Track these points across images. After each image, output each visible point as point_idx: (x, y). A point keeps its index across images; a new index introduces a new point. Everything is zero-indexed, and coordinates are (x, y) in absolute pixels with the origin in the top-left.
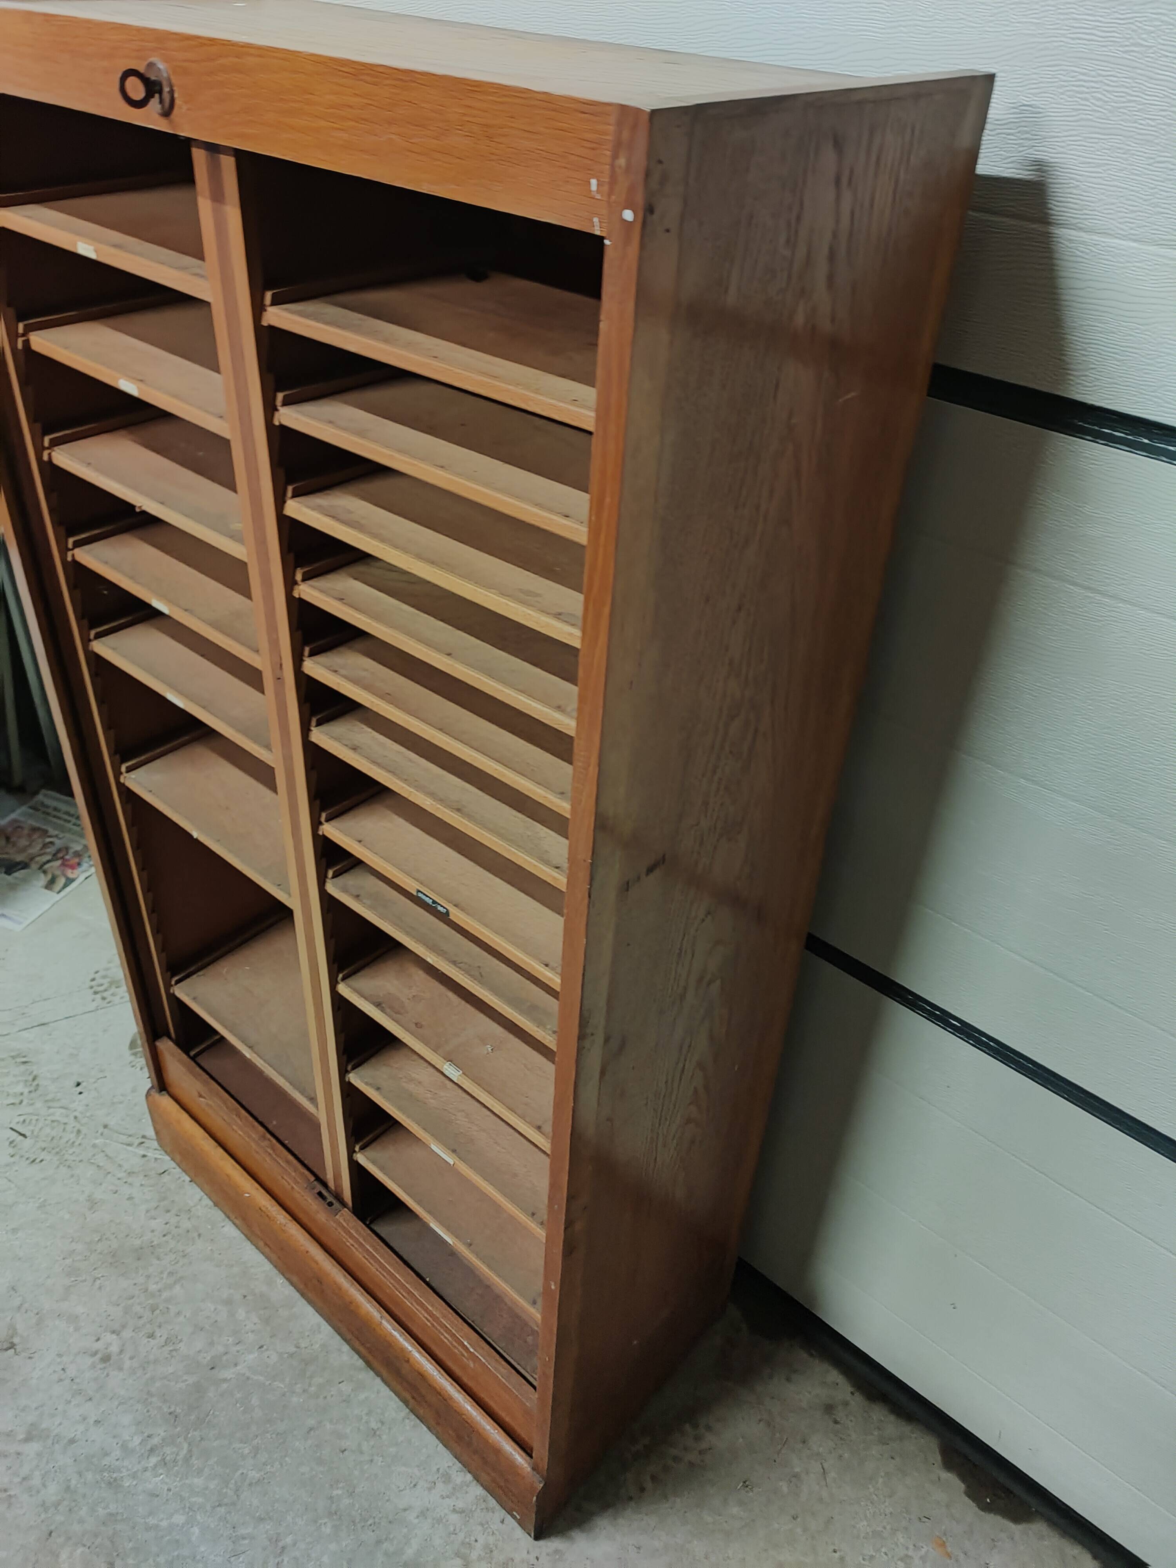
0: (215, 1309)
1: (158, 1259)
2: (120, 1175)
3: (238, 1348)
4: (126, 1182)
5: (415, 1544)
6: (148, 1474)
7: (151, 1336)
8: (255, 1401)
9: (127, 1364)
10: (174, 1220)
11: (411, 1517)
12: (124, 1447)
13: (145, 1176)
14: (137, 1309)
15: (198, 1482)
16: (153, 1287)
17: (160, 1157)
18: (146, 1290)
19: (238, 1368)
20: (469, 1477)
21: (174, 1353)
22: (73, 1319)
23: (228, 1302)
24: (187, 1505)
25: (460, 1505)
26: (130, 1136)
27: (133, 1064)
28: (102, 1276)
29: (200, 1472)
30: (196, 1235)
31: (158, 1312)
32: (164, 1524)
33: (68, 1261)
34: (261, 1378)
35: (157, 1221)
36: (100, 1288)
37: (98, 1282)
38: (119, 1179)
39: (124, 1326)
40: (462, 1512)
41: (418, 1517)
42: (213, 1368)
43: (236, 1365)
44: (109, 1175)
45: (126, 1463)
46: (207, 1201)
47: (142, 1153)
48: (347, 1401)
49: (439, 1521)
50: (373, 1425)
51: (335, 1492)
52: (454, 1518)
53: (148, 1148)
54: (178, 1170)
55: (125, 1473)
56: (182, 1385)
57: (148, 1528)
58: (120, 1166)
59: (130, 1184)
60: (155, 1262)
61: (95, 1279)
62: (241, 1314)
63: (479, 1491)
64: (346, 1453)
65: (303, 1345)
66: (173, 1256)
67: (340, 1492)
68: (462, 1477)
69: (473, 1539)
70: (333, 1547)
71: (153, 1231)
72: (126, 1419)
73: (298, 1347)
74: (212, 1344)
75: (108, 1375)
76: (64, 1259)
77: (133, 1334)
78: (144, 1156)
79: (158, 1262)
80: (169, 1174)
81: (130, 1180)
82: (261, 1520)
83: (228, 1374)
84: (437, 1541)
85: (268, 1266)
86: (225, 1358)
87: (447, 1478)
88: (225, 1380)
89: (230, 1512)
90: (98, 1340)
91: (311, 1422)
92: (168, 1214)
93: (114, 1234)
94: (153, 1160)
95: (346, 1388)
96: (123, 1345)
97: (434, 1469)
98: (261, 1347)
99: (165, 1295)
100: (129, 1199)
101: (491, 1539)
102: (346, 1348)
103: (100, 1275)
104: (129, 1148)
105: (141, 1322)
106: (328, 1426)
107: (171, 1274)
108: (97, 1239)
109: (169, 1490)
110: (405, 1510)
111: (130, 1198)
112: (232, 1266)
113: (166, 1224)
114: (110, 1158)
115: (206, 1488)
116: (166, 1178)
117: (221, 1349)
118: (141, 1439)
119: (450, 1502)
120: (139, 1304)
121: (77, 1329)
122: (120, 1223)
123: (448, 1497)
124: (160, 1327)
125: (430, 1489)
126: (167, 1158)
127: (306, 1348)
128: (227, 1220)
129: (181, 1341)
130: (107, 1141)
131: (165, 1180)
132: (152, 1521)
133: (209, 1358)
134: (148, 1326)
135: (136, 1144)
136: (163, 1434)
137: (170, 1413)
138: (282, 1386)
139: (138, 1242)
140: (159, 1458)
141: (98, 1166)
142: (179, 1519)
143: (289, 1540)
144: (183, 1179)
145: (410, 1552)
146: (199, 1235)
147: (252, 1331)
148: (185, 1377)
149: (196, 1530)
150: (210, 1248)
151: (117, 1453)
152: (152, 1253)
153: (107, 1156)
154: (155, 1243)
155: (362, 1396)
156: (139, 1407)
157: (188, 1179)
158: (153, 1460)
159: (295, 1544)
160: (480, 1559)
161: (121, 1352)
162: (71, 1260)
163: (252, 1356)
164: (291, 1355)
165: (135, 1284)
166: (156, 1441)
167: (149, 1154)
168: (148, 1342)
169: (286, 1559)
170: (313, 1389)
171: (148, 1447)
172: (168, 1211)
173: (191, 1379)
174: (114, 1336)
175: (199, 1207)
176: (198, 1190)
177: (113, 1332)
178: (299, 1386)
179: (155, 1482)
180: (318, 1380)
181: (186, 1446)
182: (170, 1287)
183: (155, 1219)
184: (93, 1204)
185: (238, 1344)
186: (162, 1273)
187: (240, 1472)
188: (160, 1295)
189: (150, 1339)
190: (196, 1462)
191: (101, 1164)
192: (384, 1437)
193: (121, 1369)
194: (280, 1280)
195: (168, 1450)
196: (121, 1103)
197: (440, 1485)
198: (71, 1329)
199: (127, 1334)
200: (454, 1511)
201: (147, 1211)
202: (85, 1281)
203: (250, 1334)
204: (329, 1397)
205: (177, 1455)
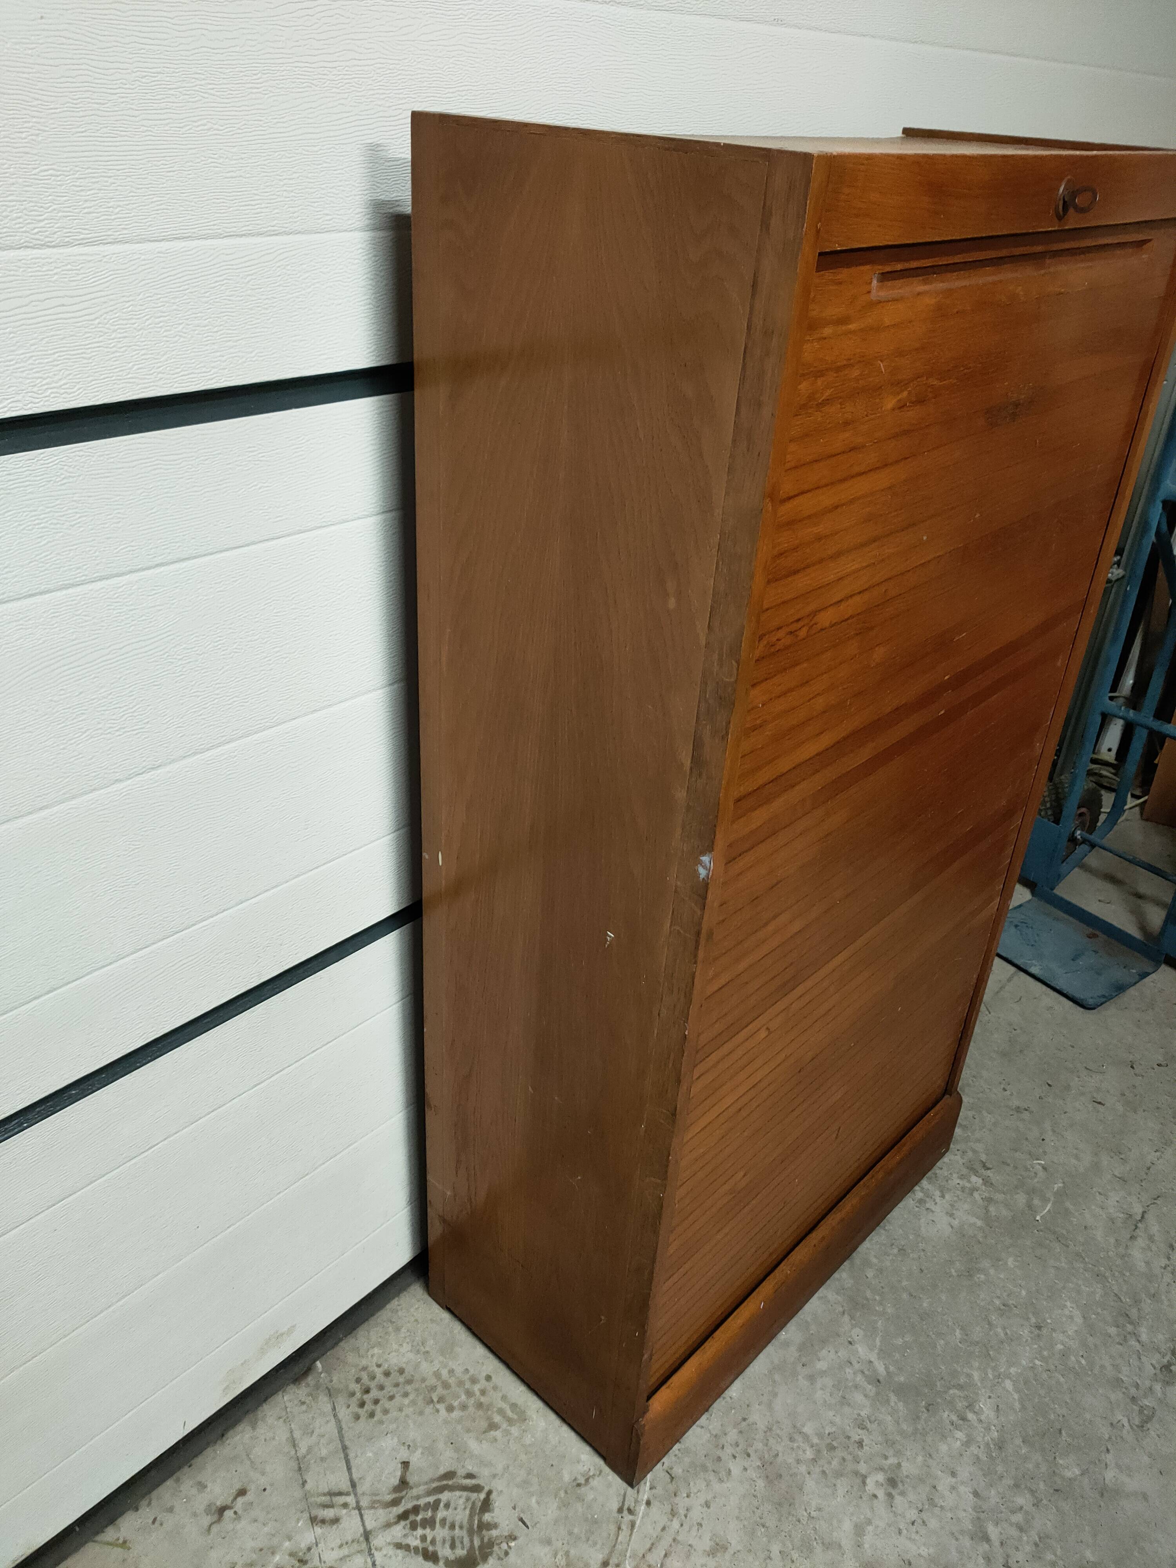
0: (821, 1389)
1: (777, 1455)
2: (676, 1524)
3: (854, 1362)
4: (686, 1516)
5: (973, 1220)
6: (983, 1418)
7: (860, 1444)
8: (899, 1341)
9: (892, 1460)
10: (729, 1450)
11: (956, 1223)
12: (967, 1443)
13: (675, 1495)
14: (835, 1463)
15: (976, 1375)
16: (809, 1454)
17: (648, 1484)
18: (814, 1460)
19: (872, 1360)
20: (917, 1188)
21: (873, 1418)
22: (859, 1530)
23: (811, 1378)
24: (996, 1381)
25: (938, 1193)
26: (619, 1528)
27: (502, 1555)
28: (806, 1510)
29: (969, 1376)
30: (744, 1424)
31: (835, 1444)
32: (1016, 1396)
33: (795, 1555)
34: (878, 1340)
35: (732, 1468)
36: (820, 1510)
37: (813, 1514)
38: (682, 1525)
39: (856, 1473)
40: (942, 1191)
41: (954, 1219)
42: (878, 1381)
43: (871, 1362)
44: (679, 1538)
45: (979, 1439)
46: (703, 1420)
47: (643, 1507)
48: (881, 1271)
49: (952, 1206)
50: (895, 1251)
51: (954, 1274)
52: (947, 1196)
53: (636, 1501)
54: (665, 1460)
55: (987, 1438)
56: (901, 1405)
57: (1023, 1408)
58: (664, 1529)
59: (687, 1510)
60: (780, 1459)
61: (810, 1517)
62: (821, 1365)
63: (924, 1183)
64: (923, 1268)
65: (841, 1309)
66: (772, 1441)
67: (953, 1271)
68: (918, 1193)
69: (958, 1186)
70: (992, 1271)
71: (745, 1469)
72: (943, 1448)
73: (844, 1313)
74: (856, 1387)
75: (907, 1477)
76: (793, 1561)
77: (862, 1462)
78: (648, 1503)
79: (780, 1454)
80: (671, 1468)
81: (682, 1512)
82: (990, 1324)
83: (880, 1368)
84: (966, 1206)
85: (770, 1349)
86: (867, 1373)
87: (921, 1201)
88: (886, 1368)
89: (991, 1347)
90: (875, 1496)
91: (905, 1296)
92: (723, 1458)
93: (753, 1512)
94: (654, 1491)
95: (870, 1273)
96: (876, 1469)
97: (917, 1209)
98: (850, 1343)
99: (815, 1440)
100: (708, 1507)
101: (955, 1175)
102: (836, 1275)
103: (805, 1514)
104: (638, 1523)
105: (849, 1458)
106: (905, 1283)
107: (791, 1439)
108: (763, 1530)
109: (990, 1397)
110: (952, 1227)
111: (707, 1505)
112: (774, 1382)
113: (735, 1457)
114: (653, 1544)
115: (979, 1368)
116: (678, 1471)
117: (859, 1378)
118: (956, 1431)
119: (938, 1200)
120: (830, 1463)
121: (869, 1522)
122: (740, 1509)
123: (934, 1200)
124: (849, 1438)
125: (933, 1212)
126: (649, 1476)
127: (843, 1306)
128: (723, 1395)
129: (859, 1415)
130: (628, 1555)
131: (680, 1471)
132: (1017, 1406)
133: (870, 1387)
134: (851, 1449)
135: (631, 1517)
136: (947, 1413)
137: (928, 1410)
138: (880, 1322)
139: (761, 1483)
140: (967, 1411)
141: (666, 1555)
142: (1008, 1385)
143: (997, 1302)
144: (677, 1452)
145: (979, 1223)
146: (744, 1419)
147: (836, 1352)
148: (893, 1404)
149: (1013, 1370)
150: (757, 1406)
151: (974, 1449)
152: (771, 1463)
153: (650, 1550)
154: (759, 1463)
155: (875, 1260)
156: (929, 1439)
157: (677, 1447)
158: (970, 1416)
159: (999, 1297)
160: (969, 1181)
161: (882, 1469)
162: (793, 1552)
163: (860, 1349)
164: (852, 1318)
165: (809, 1473)
166: (954, 1418)
167: (645, 1498)
168: (866, 1445)
169: (1011, 1302)
170: (877, 1298)
171: (961, 1422)
172: (719, 1459)
173: (893, 1398)
174: (868, 1481)
175: (711, 1427)
176: (690, 1432)
177: (864, 1483)
178: (877, 1308)
179: (986, 1408)
180: (869, 1294)
181: (951, 1392)
182: (806, 1437)
183: (730, 1471)
184: (718, 1548)
185: (851, 1363)
186: (792, 1449)
187: (959, 1344)
188: (817, 1444)
189: (864, 1444)
190: (962, 1380)
191: (664, 1553)
192: (903, 1243)
193: (899, 1465)
194: (783, 1335)
195: (960, 1405)
196: (567, 1554)
197: (928, 1206)
198: (870, 1528)
199: (863, 1468)
200: (943, 1196)
201: (721, 1481)
202: (815, 1529)
203: (839, 1354)
204: (882, 1285)
205: (960, 1397)
